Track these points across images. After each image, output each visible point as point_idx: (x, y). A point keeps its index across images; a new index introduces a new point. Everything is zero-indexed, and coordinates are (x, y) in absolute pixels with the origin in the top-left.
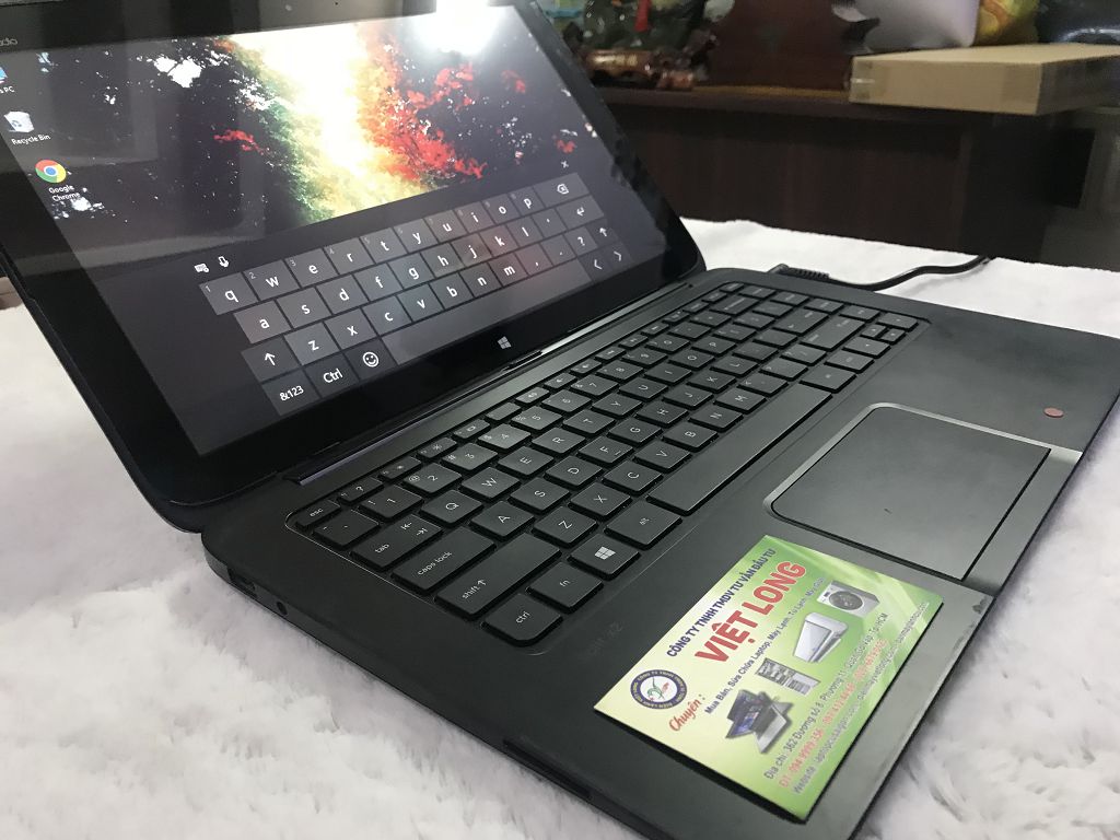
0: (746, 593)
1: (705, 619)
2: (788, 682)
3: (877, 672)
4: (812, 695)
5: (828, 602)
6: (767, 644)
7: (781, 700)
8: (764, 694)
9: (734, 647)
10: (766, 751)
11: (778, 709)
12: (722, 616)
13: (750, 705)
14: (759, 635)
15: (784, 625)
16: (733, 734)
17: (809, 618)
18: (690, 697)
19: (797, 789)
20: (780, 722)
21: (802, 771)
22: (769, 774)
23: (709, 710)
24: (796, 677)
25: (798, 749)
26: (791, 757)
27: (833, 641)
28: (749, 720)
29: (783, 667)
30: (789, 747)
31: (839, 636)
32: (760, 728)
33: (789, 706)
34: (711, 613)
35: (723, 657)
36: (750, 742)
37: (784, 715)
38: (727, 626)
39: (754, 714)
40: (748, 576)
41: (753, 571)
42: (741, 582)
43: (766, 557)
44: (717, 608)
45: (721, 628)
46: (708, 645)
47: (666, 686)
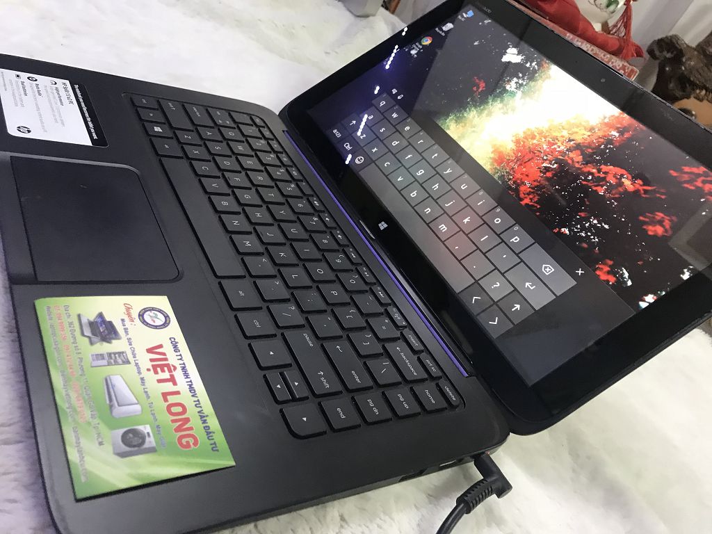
0: (186, 398)
1: (184, 368)
3: (67, 395)
4: (88, 359)
5: (141, 428)
6: (139, 373)
7: (98, 344)
8: (110, 342)
9: (152, 360)
10: (79, 316)
11: (94, 339)
12: (178, 374)
13: (109, 333)
14: (151, 378)
15: (146, 392)
16: (100, 315)
17: (138, 407)
18: (137, 321)
19: (49, 308)
20: (88, 332)
21: (54, 316)
22: (67, 308)
24: (105, 362)
25: (66, 325)
26: (66, 321)
27: (111, 400)
28: (101, 326)
29: (116, 363)
30: (71, 324)
31: (111, 407)
32: (92, 324)
33: (92, 344)
34: (186, 375)
35: (150, 351)
36: (90, 317)
37: (88, 337)
38: (170, 371)
39: (103, 330)
40: (202, 417)
41: (204, 422)
42: (199, 409)
43: (212, 442)
44: (188, 380)
45: (171, 369)
46: (164, 354)
47: (154, 322)
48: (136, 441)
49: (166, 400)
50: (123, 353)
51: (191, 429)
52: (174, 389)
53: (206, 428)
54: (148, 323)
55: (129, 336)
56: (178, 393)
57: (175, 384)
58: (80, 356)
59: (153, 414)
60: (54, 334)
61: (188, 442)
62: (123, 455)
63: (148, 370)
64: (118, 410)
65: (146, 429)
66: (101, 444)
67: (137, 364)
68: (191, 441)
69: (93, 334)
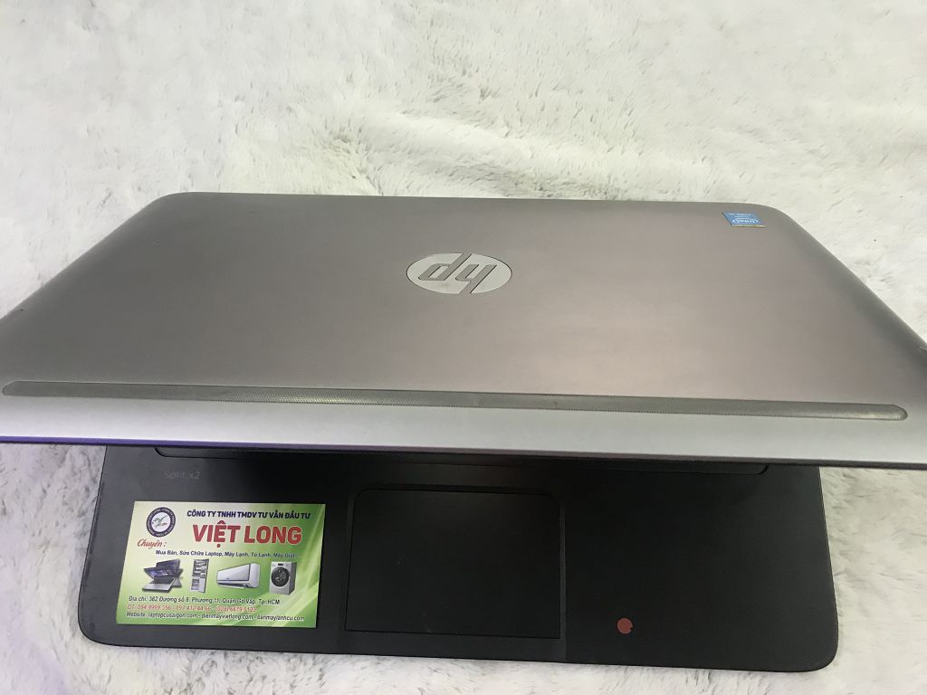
0: (256, 523)
1: (224, 514)
2: (196, 578)
3: (227, 617)
4: (195, 593)
5: (272, 569)
6: (220, 554)
7: (181, 582)
8: (182, 571)
9: (209, 540)
10: (145, 590)
11: (175, 582)
12: (229, 521)
13: (172, 569)
14: (227, 546)
15: (241, 555)
16: (148, 571)
17: (253, 566)
18: (161, 539)
19: (129, 614)
20: (167, 587)
21: (140, 611)
22: (131, 598)
23: (158, 552)
24: (202, 581)
25: (153, 603)
26: (147, 602)
27: (241, 585)
28: (160, 573)
29: (205, 571)
30: (152, 599)
31: (247, 586)
32: (157, 581)
33: (180, 586)
34: (232, 514)
35: (198, 538)
36: (147, 580)
37: (171, 588)
38: (224, 528)
39: (166, 573)
40: (276, 516)
41: (281, 515)
42: (268, 515)
43: (301, 516)
44: (237, 514)
45: (221, 526)
46: (205, 527)
47: (165, 524)
48: (283, 575)
49: (253, 541)
50: (195, 562)
51: (284, 529)
52: (243, 530)
53: (288, 516)
54: (166, 530)
55: (178, 552)
56: (248, 528)
57: (238, 528)
58: (190, 599)
59: (263, 555)
60: (161, 615)
61: (295, 536)
62: (292, 589)
63: (219, 546)
64: (251, 582)
65: (275, 565)
66: (278, 602)
67: (210, 554)
68: (295, 533)
69: (169, 583)
